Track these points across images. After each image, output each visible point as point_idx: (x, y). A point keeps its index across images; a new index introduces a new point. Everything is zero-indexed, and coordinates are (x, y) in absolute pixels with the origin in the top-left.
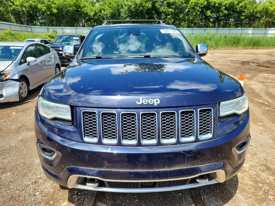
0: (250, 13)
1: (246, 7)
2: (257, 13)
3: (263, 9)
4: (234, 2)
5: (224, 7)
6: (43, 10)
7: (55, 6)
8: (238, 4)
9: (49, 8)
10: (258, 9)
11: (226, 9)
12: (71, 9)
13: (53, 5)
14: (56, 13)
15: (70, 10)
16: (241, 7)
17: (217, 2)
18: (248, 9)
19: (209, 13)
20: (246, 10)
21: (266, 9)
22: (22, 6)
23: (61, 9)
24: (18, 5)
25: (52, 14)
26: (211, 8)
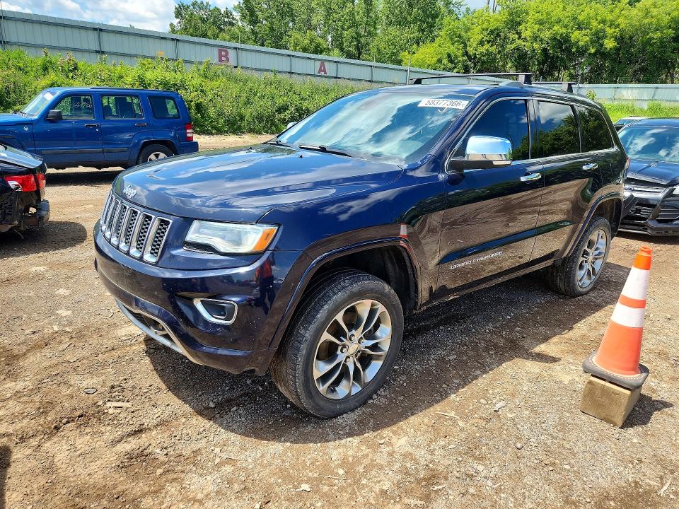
6: (581, 43)
7: (615, 32)
9: (598, 37)
12: (658, 35)
13: (609, 31)
14: (610, 49)
15: (653, 39)
22: (535, 38)
23: (631, 38)
24: (528, 39)
25: (602, 54)
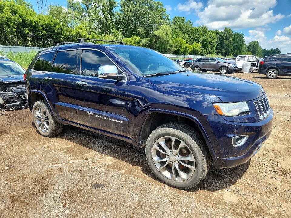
0: (67, 35)
1: (62, 30)
2: (72, 36)
3: (77, 34)
4: (50, 23)
5: (42, 27)
8: (55, 26)
10: (72, 32)
11: (44, 29)
16: (58, 29)
17: (33, 21)
18: (65, 32)
19: (27, 31)
20: (63, 33)
21: (79, 33)
26: (28, 26)
